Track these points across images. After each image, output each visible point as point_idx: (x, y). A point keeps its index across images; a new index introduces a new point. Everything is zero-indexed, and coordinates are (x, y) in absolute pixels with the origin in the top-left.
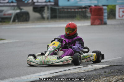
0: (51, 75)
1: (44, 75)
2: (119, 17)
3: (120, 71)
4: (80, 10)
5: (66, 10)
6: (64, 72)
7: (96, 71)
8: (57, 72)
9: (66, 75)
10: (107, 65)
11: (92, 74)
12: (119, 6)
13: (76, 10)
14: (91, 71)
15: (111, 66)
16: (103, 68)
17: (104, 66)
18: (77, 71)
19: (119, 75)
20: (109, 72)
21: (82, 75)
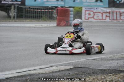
0: (16, 75)
1: (8, 74)
2: (85, 19)
3: (84, 73)
4: (46, 10)
5: (32, 10)
6: (28, 72)
7: (61, 72)
8: (22, 72)
9: (30, 75)
10: (71, 66)
11: (57, 74)
12: (85, 8)
13: (43, 10)
14: (56, 72)
15: (75, 67)
16: (68, 70)
17: (69, 67)
18: (42, 71)
19: (83, 77)
20: (73, 73)
21: (46, 75)
